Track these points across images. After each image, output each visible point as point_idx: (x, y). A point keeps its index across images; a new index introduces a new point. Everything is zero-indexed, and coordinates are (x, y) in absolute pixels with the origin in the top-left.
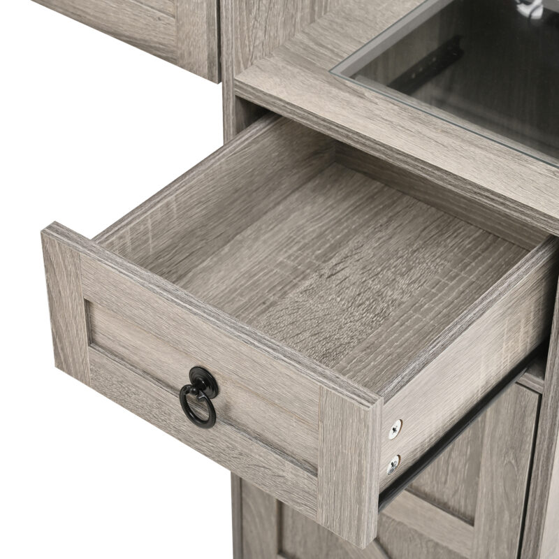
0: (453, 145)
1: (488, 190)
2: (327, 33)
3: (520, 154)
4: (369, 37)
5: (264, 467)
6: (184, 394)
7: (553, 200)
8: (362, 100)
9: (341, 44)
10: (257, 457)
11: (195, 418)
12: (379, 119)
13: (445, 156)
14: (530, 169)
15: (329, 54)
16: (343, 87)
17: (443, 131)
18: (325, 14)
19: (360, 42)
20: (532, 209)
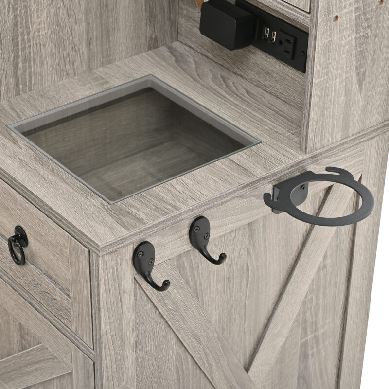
0: (52, 180)
1: (54, 211)
2: (22, 103)
3: (91, 191)
4: (48, 108)
5: (48, 293)
6: (10, 241)
7: (91, 222)
8: (14, 145)
9: (26, 110)
10: (44, 286)
11: (15, 257)
12: (16, 158)
13: (41, 186)
14: (90, 201)
15: (14, 115)
16: (8, 136)
17: (52, 171)
18: (29, 91)
19: (39, 111)
20: (74, 226)
